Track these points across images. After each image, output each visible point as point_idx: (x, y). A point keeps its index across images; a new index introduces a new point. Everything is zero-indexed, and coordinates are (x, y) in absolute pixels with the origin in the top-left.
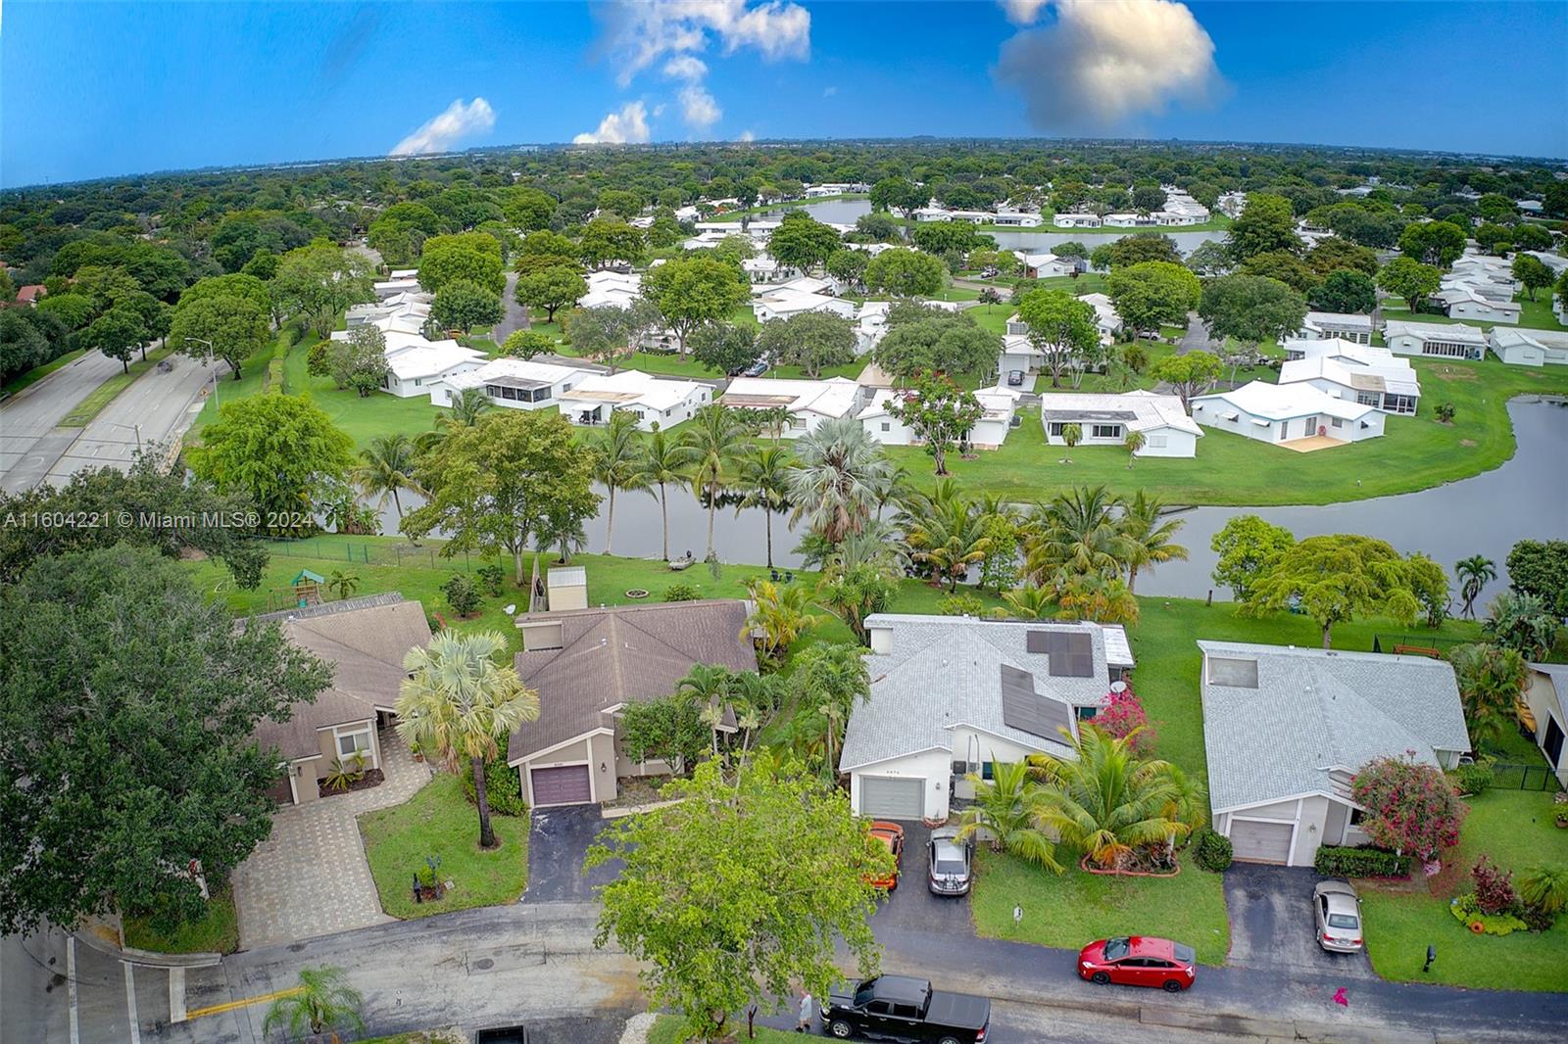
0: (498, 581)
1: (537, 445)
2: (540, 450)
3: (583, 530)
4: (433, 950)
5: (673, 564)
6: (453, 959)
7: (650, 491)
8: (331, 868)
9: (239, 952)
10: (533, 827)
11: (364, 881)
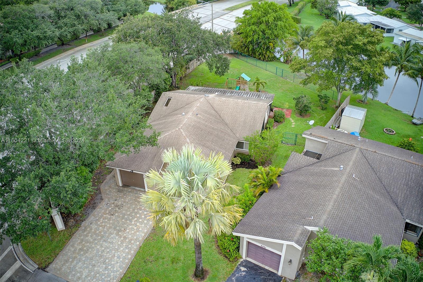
0: (326, 102)
1: (360, 40)
2: (360, 43)
3: (377, 90)
5: (415, 121)
7: (416, 81)
8: (122, 242)
9: (44, 271)
10: (233, 275)
11: (127, 261)
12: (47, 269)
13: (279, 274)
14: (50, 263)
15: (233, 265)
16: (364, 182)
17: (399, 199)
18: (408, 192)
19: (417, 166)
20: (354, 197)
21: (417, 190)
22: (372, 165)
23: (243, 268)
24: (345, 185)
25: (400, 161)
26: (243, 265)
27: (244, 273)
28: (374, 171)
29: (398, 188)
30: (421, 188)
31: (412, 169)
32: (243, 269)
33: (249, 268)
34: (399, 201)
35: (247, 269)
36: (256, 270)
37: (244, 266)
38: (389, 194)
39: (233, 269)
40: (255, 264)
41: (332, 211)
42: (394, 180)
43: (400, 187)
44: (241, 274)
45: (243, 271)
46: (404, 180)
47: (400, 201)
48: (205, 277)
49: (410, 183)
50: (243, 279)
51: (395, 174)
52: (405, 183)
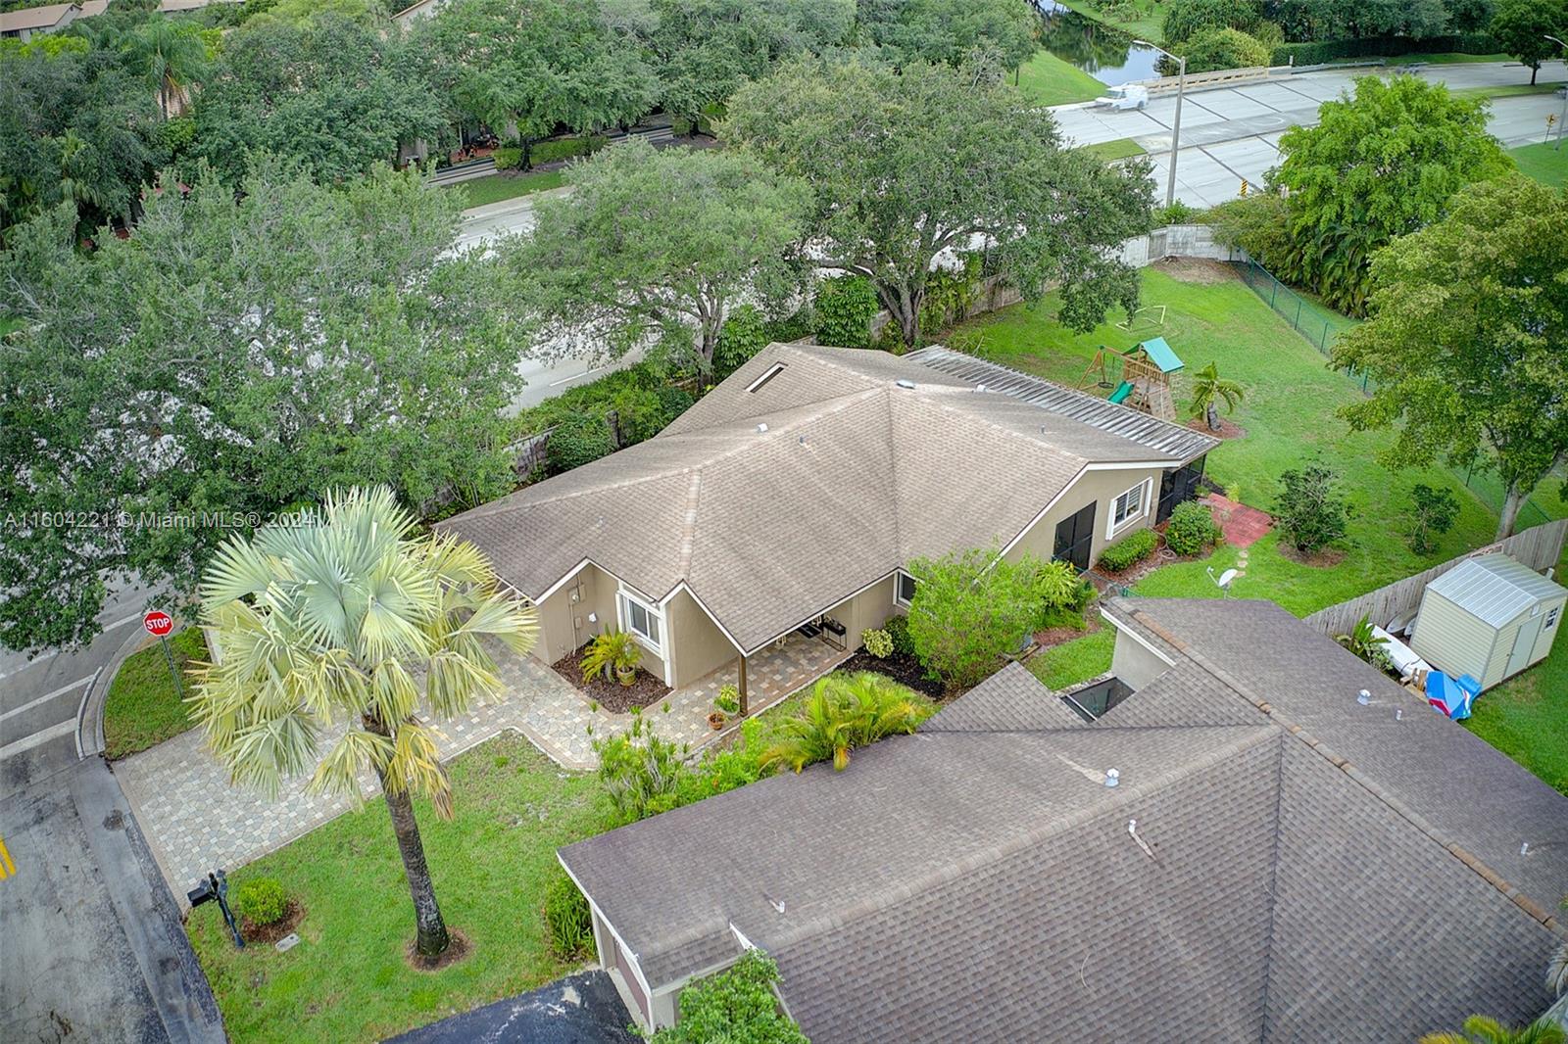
9: (108, 766)
10: (528, 998)
11: (302, 824)
12: (117, 766)
14: (133, 753)
15: (554, 969)
16: (1169, 868)
17: (1296, 1007)
18: (1360, 992)
19: (1492, 893)
20: (1050, 906)
21: (1414, 998)
22: (1288, 816)
23: (574, 993)
24: (1047, 847)
25: (1426, 845)
26: (583, 984)
27: (560, 1010)
28: (1275, 846)
29: (1329, 954)
30: (1437, 997)
31: (1460, 898)
32: (571, 995)
33: (590, 1004)
34: (1290, 1012)
35: (583, 1003)
36: (605, 1018)
37: (581, 989)
38: (1267, 967)
39: (541, 981)
40: (620, 998)
41: (880, 919)
42: (1337, 917)
43: (1341, 956)
44: (549, 1009)
45: (565, 1004)
46: (1385, 932)
47: (1296, 1014)
48: (442, 962)
49: (1400, 955)
50: (541, 1026)
51: (1361, 893)
52: (1380, 948)
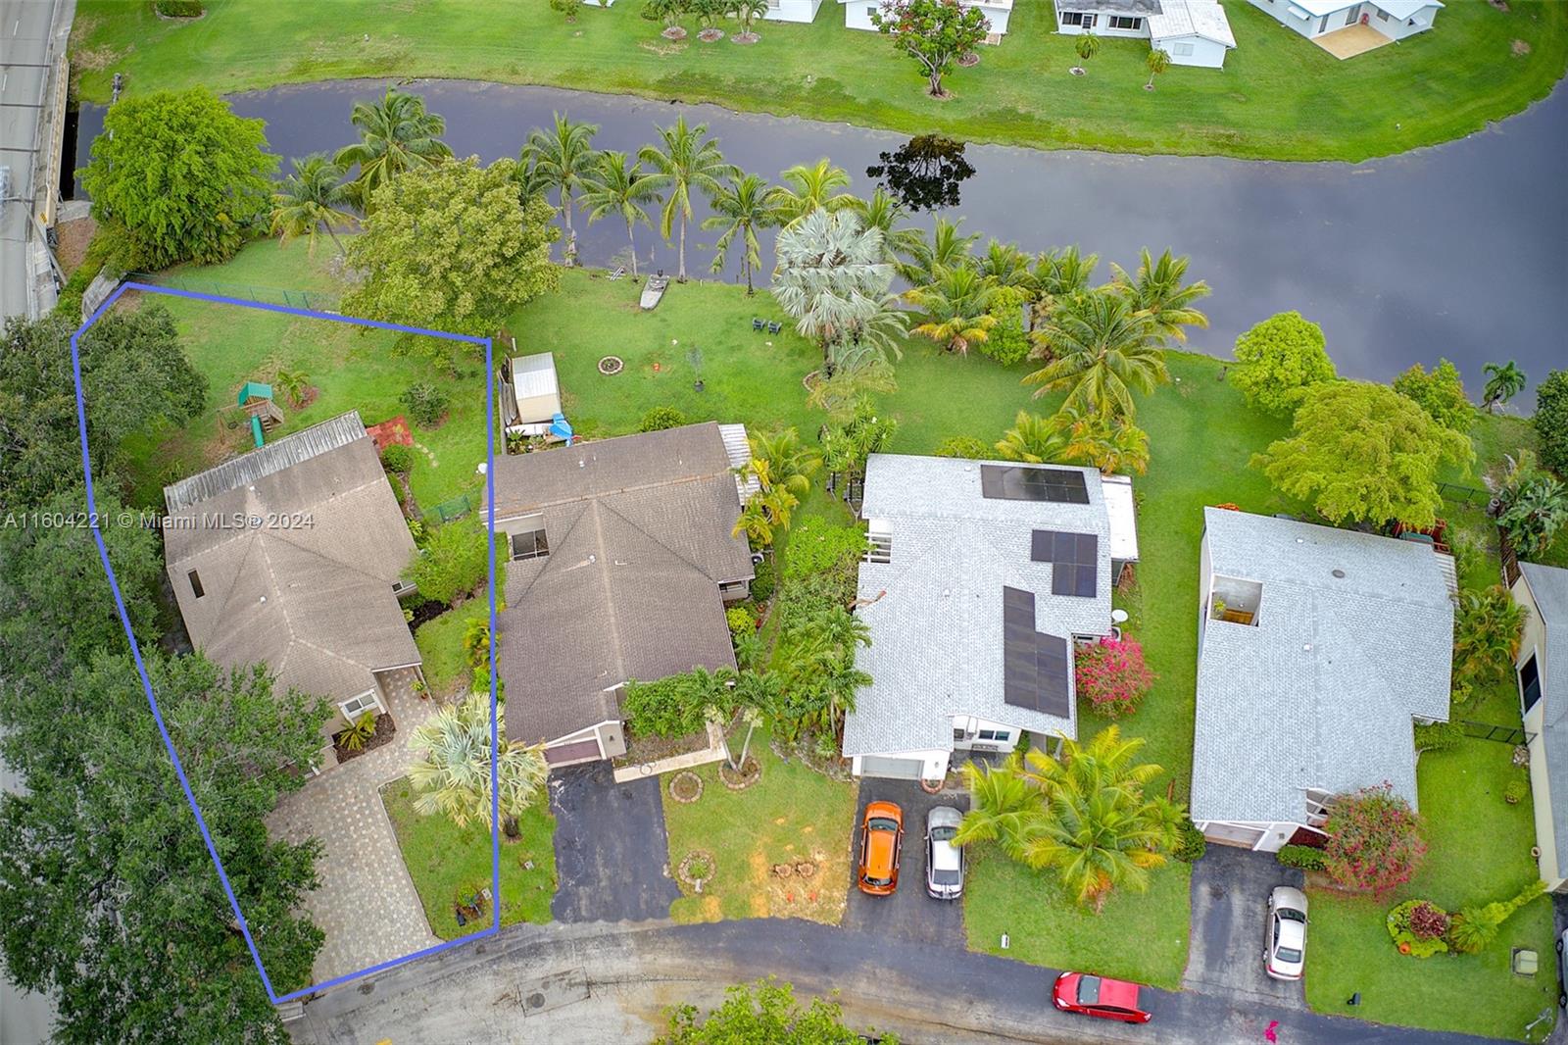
4: (488, 985)
6: (507, 995)
8: (372, 873)
9: (317, 998)
10: (552, 800)
11: (407, 890)
12: (318, 993)
13: (604, 757)
16: (634, 561)
17: (694, 555)
18: (701, 536)
21: (712, 524)
22: (630, 518)
23: (556, 782)
24: (614, 590)
25: (667, 488)
27: (562, 788)
28: (638, 529)
29: (684, 537)
34: (695, 558)
36: (573, 773)
38: (677, 556)
42: (674, 527)
43: (687, 534)
44: (560, 792)
46: (687, 518)
49: (697, 519)
51: (670, 516)
52: (691, 522)
